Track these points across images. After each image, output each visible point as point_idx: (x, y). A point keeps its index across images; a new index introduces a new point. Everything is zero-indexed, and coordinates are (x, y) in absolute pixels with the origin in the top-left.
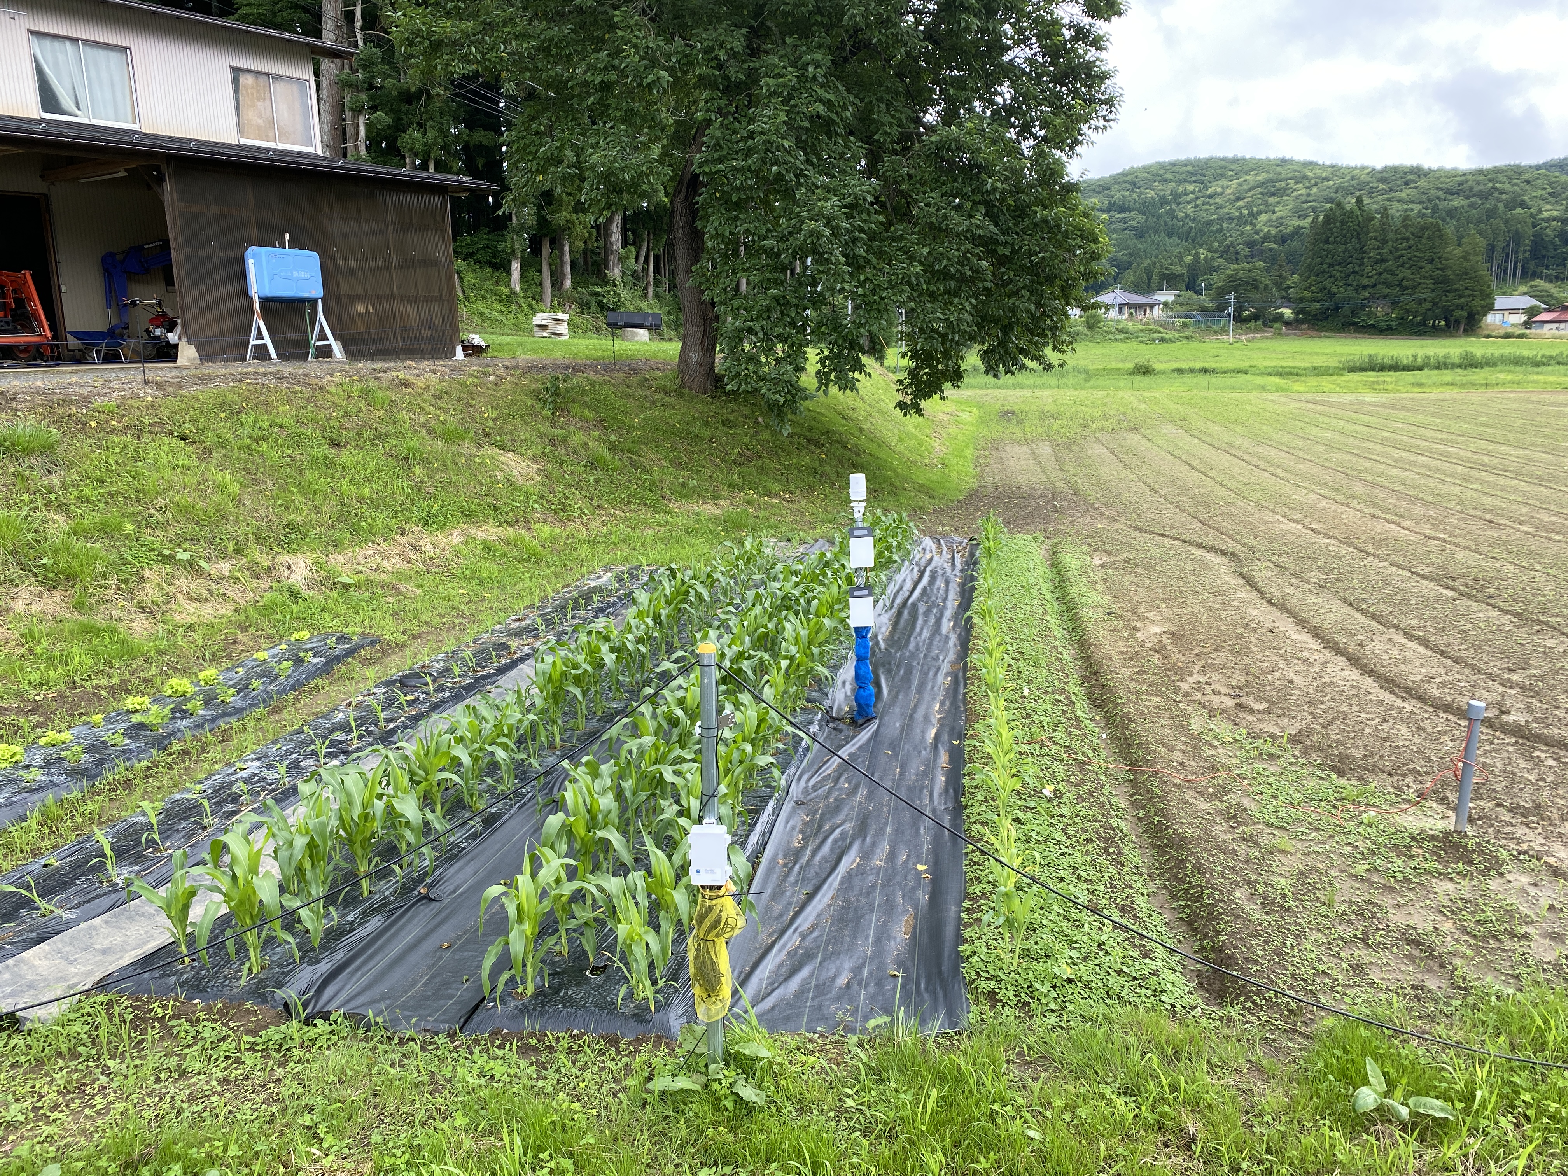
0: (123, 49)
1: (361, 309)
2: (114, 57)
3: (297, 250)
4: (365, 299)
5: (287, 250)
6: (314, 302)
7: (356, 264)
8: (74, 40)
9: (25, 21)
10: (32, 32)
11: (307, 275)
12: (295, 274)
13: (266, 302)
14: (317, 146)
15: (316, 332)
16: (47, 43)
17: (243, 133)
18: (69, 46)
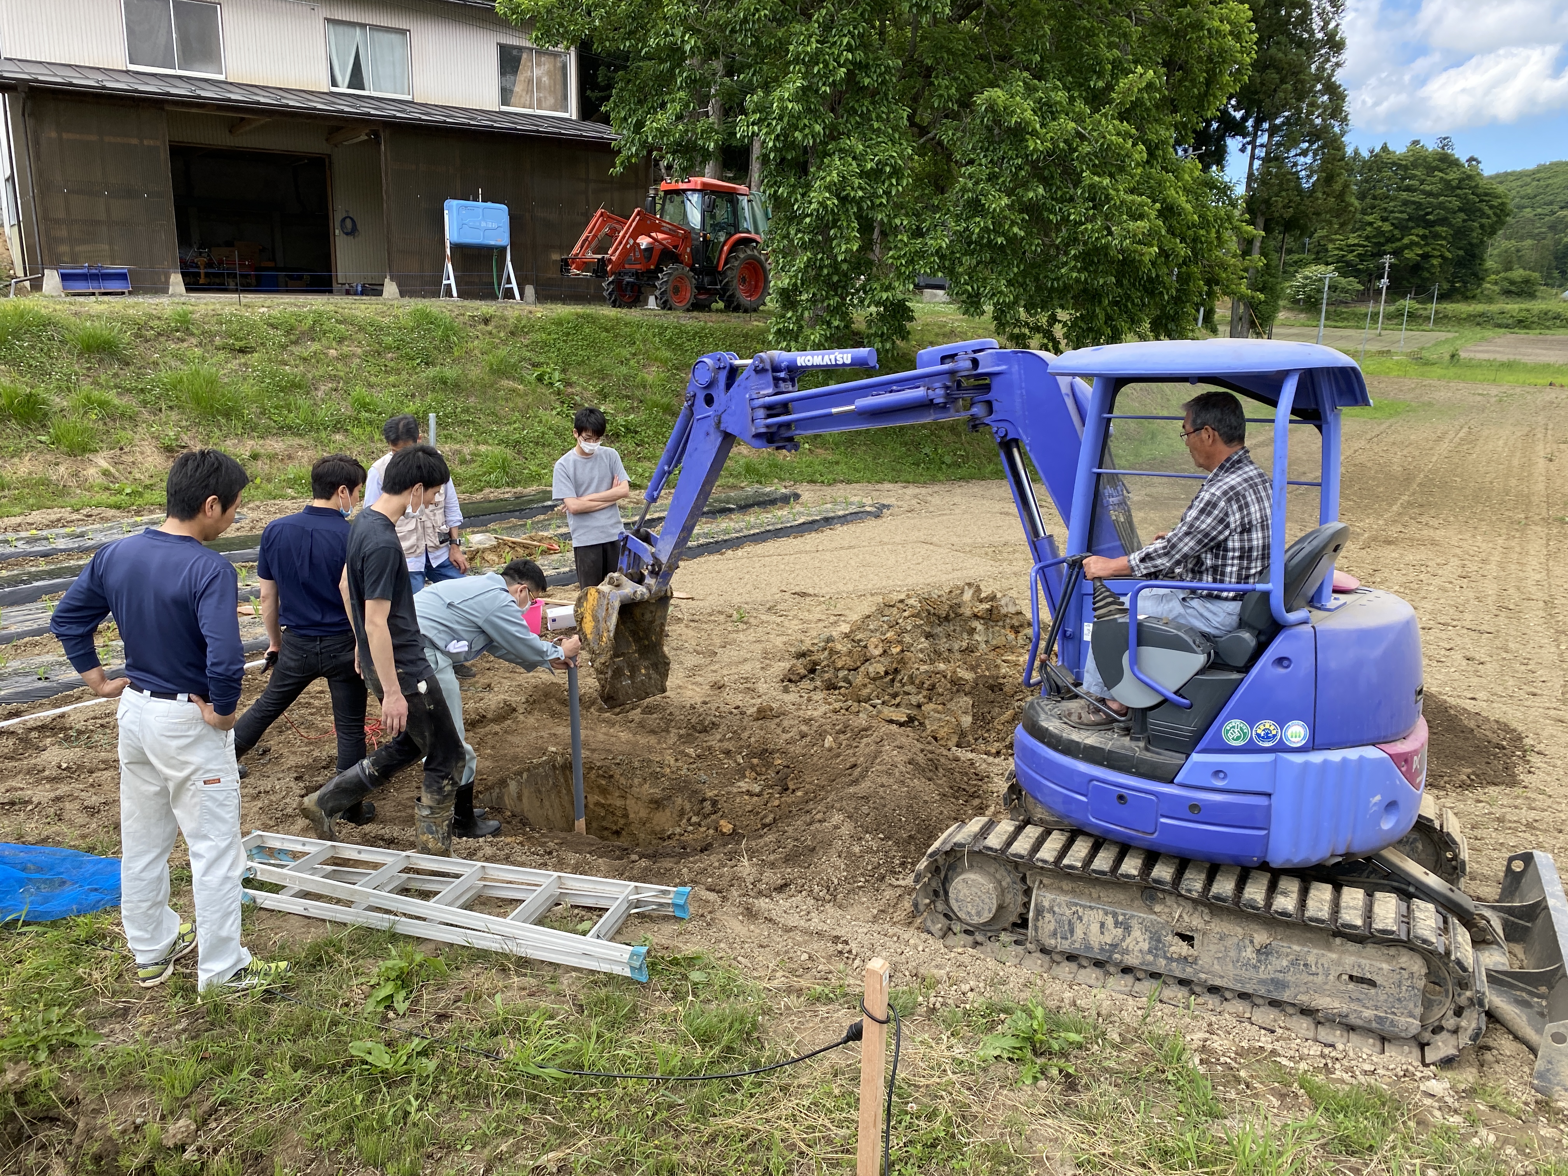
0: (403, 32)
1: (555, 256)
2: (395, 38)
3: (489, 204)
4: (560, 248)
5: (480, 203)
6: (503, 249)
7: (553, 217)
8: (363, 26)
9: (325, 12)
10: (328, 20)
11: (495, 226)
12: (483, 224)
13: (455, 247)
14: (572, 112)
15: (505, 276)
16: (340, 29)
17: (505, 101)
18: (358, 31)
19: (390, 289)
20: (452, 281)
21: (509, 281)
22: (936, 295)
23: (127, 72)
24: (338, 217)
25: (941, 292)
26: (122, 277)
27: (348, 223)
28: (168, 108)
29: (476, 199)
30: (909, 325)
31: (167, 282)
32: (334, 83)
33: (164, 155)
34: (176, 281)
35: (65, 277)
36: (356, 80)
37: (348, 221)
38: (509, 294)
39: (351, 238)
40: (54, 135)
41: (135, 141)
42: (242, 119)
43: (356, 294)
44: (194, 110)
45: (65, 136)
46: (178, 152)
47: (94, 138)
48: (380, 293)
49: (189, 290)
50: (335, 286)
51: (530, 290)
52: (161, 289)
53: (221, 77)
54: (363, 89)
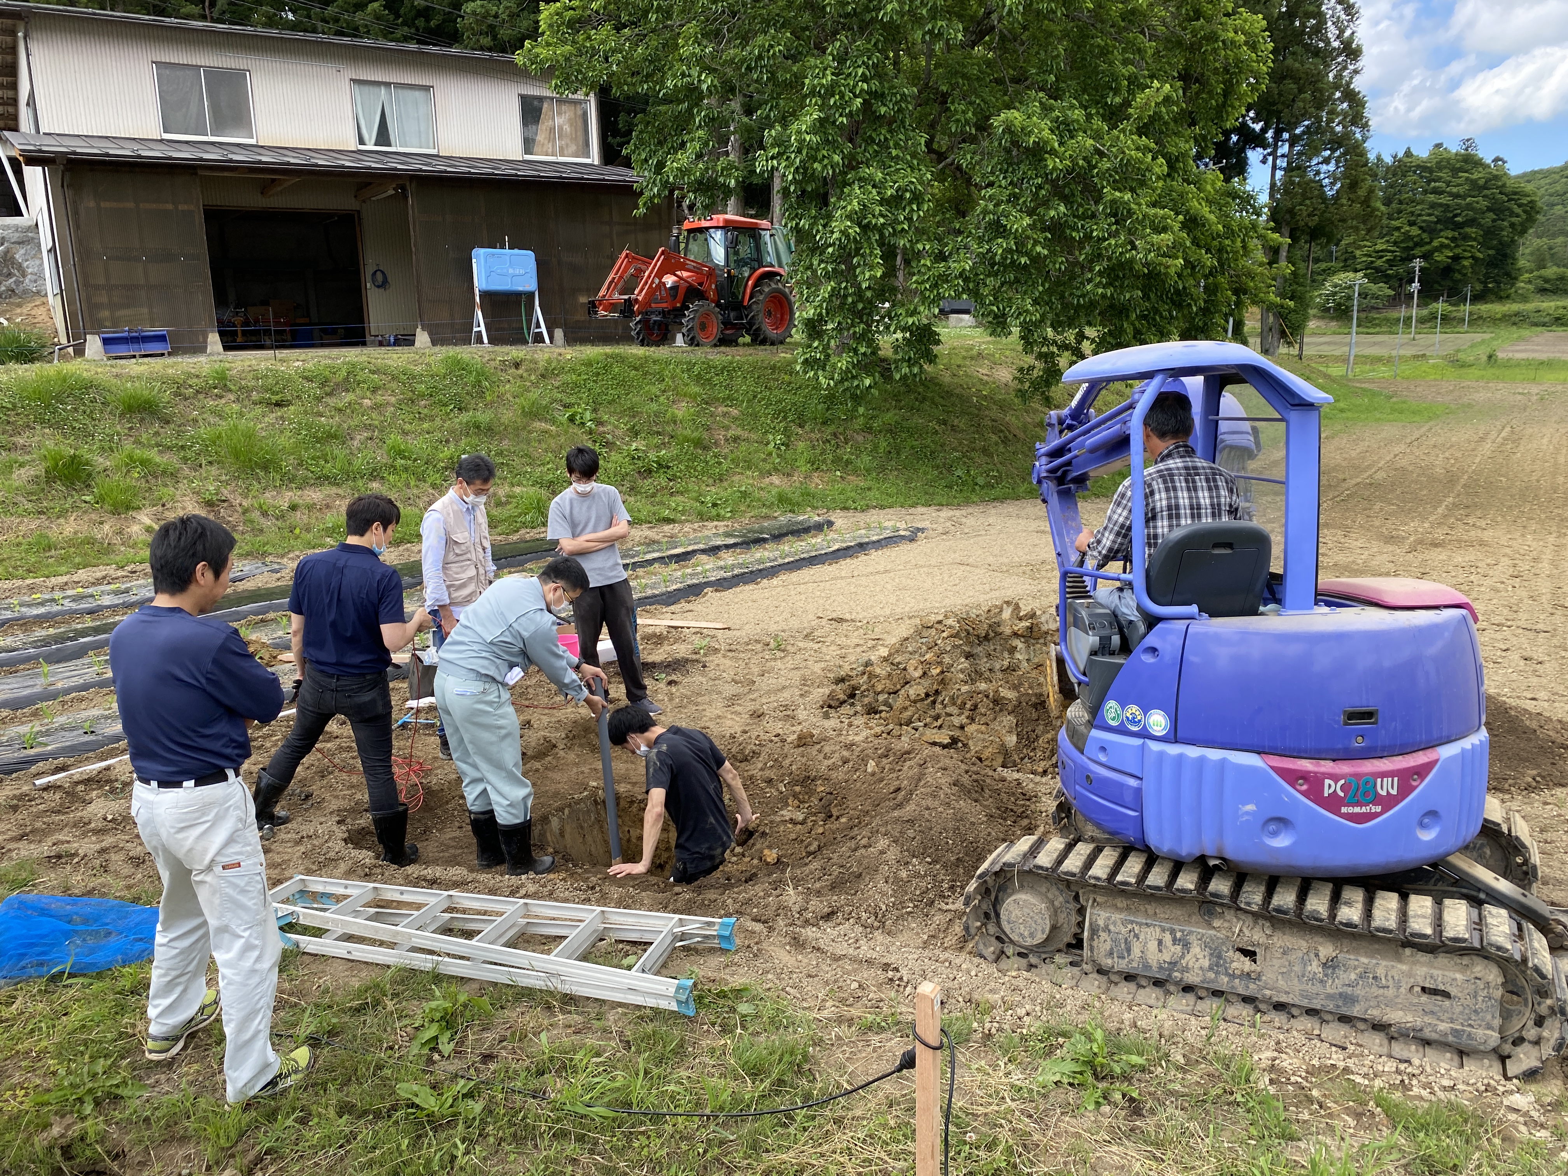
0: (427, 88)
1: (582, 299)
2: (419, 94)
3: (516, 251)
4: (587, 291)
5: (507, 251)
6: (532, 294)
7: (579, 261)
8: (387, 85)
9: (351, 72)
10: (354, 81)
11: (522, 272)
12: (511, 271)
13: (485, 295)
14: (594, 157)
15: (534, 321)
16: (366, 89)
17: (528, 150)
18: (383, 90)
19: (422, 338)
20: (483, 328)
21: (538, 326)
22: (961, 320)
23: (162, 141)
24: (369, 270)
25: (966, 317)
26: (161, 338)
27: (379, 276)
28: (201, 172)
29: (503, 247)
30: (936, 349)
31: (205, 341)
32: (362, 142)
33: (199, 218)
34: (214, 340)
35: (106, 342)
36: (383, 137)
37: (379, 274)
38: (539, 338)
39: (381, 290)
40: (92, 204)
41: (170, 207)
42: (273, 180)
43: (389, 345)
44: (226, 174)
45: (102, 205)
46: (213, 216)
47: (131, 205)
48: (412, 343)
49: (226, 348)
50: (368, 338)
51: (559, 333)
52: (201, 349)
53: (253, 141)
54: (389, 145)
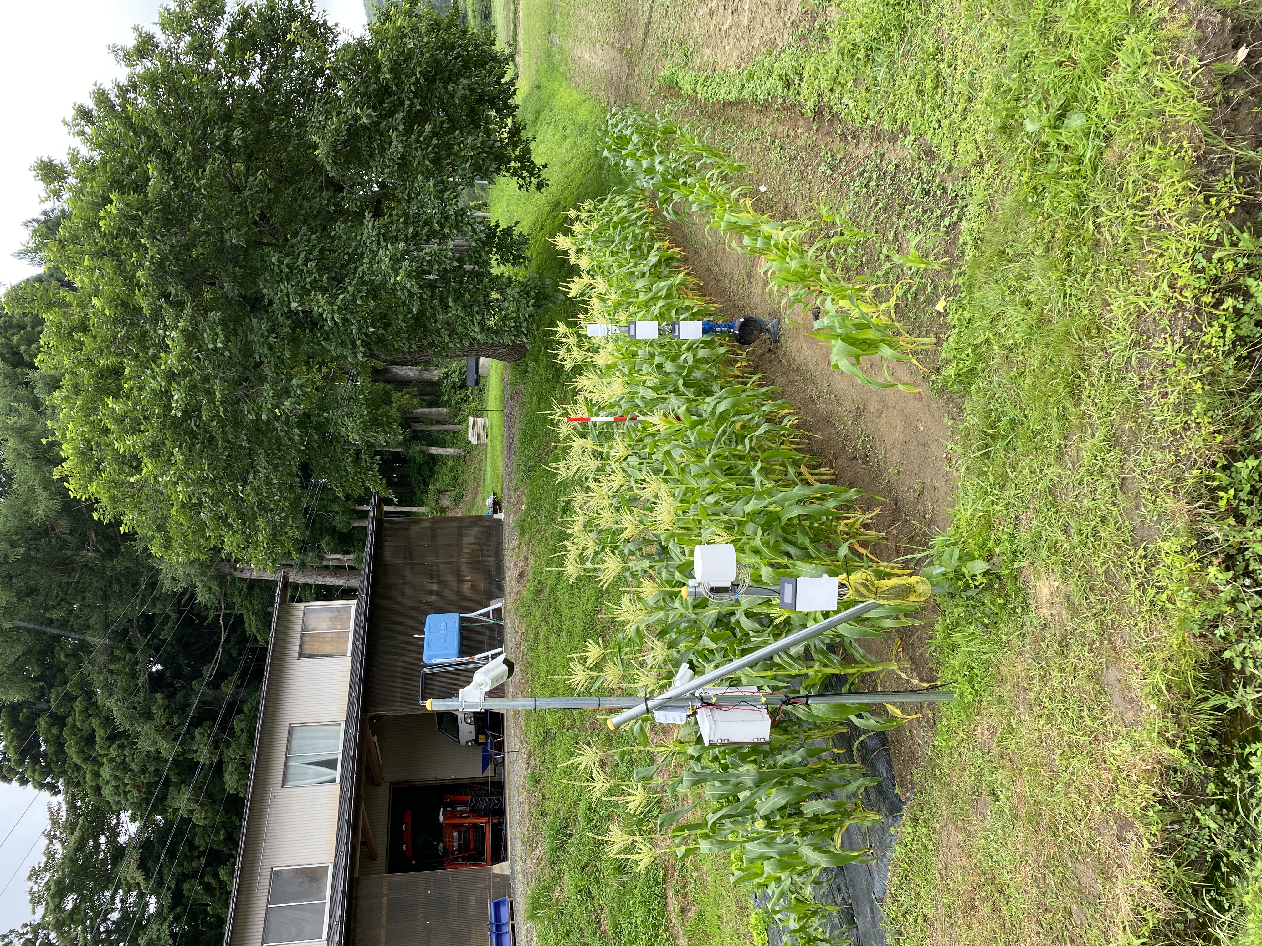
0: (291, 729)
1: (467, 586)
2: (296, 735)
3: (426, 629)
4: (459, 582)
5: (426, 636)
6: (462, 620)
7: (435, 588)
8: (287, 759)
9: (276, 787)
10: (283, 786)
11: (443, 624)
12: (442, 632)
13: (462, 653)
14: (352, 604)
15: (482, 618)
16: (290, 776)
17: (343, 653)
18: (291, 763)
21: (487, 614)
23: (328, 939)
26: (497, 906)
28: (356, 875)
29: (423, 639)
31: (500, 874)
32: (333, 781)
33: (396, 877)
34: (498, 869)
36: (330, 764)
38: (498, 612)
41: (385, 901)
46: (393, 867)
47: (383, 932)
49: (505, 860)
50: (496, 779)
52: (505, 882)
53: (331, 866)
54: (336, 760)
